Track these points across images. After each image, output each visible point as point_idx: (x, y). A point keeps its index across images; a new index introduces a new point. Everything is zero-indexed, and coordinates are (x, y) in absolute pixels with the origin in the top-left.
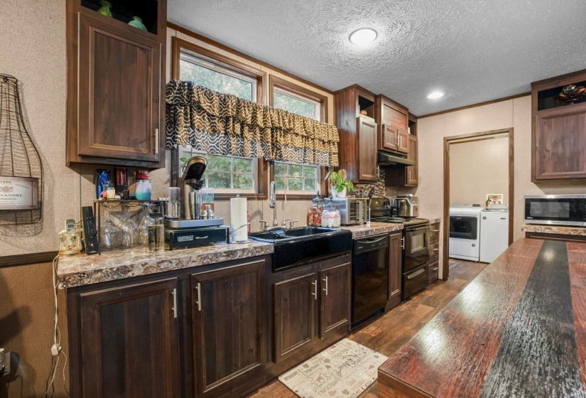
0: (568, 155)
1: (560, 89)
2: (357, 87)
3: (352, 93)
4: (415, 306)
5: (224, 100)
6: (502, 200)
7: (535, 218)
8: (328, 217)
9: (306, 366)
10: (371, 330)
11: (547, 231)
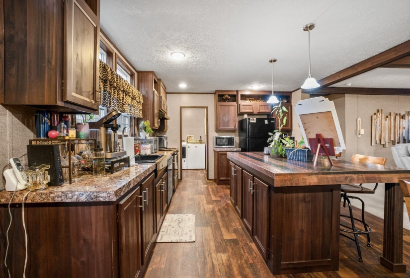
0: (226, 121)
1: (223, 95)
2: (152, 72)
3: (151, 76)
4: (180, 193)
5: (105, 66)
6: (193, 138)
7: (219, 145)
8: (145, 149)
9: (163, 231)
10: (172, 208)
11: (224, 150)
